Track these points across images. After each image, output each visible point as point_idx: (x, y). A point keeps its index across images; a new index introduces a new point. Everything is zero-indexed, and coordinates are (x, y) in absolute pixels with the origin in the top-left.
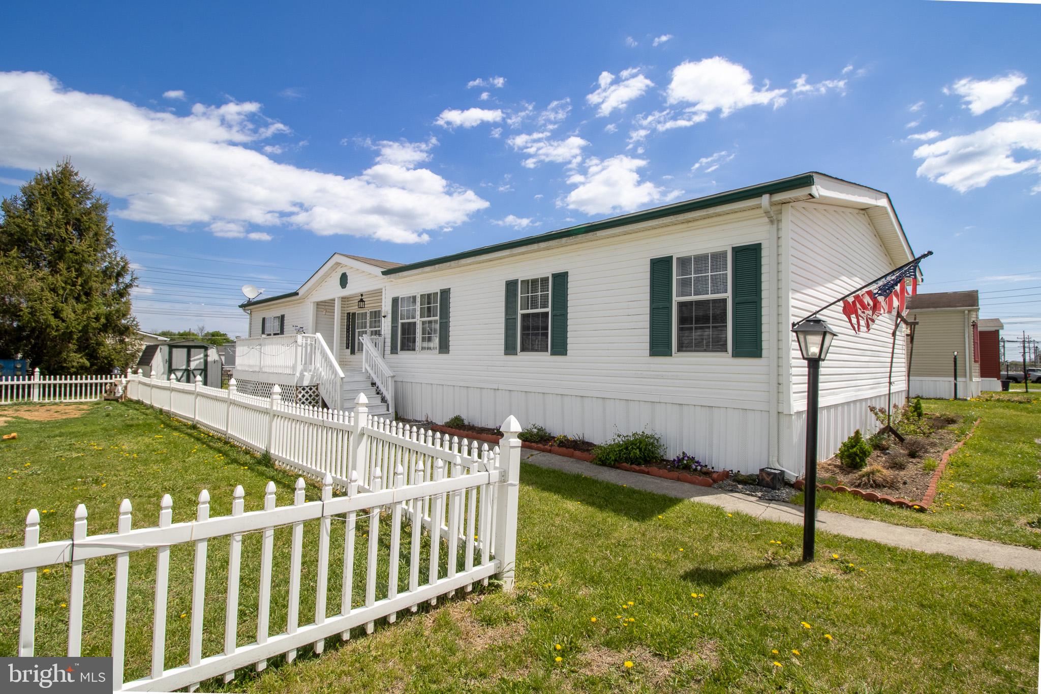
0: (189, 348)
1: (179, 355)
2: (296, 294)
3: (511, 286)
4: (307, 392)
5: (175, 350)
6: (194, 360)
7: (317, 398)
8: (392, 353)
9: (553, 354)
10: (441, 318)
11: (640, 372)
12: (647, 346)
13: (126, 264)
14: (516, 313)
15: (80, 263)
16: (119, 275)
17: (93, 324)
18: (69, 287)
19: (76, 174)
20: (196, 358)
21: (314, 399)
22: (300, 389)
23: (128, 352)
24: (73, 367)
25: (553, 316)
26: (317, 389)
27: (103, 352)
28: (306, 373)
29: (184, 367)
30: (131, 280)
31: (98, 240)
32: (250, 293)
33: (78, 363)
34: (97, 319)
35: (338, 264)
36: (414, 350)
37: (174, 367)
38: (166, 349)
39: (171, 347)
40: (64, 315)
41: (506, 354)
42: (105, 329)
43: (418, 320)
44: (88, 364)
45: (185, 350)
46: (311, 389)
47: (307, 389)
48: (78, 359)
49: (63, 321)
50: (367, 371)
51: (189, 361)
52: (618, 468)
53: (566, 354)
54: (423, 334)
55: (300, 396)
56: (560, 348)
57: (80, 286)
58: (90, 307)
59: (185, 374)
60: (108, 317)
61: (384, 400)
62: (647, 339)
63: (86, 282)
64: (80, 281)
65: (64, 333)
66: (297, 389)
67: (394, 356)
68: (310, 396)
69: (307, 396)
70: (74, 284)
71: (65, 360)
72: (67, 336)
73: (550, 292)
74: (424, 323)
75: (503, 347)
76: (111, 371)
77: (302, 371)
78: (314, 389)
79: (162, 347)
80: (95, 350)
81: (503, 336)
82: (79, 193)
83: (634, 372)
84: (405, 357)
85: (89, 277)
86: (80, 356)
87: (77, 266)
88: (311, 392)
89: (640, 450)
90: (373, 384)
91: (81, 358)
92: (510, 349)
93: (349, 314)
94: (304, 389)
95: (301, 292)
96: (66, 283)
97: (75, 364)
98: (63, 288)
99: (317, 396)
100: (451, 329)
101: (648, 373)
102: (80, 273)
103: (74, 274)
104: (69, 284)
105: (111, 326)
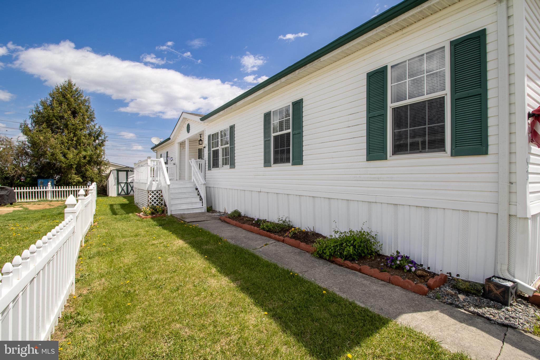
0: (127, 171)
1: (122, 175)
2: (169, 139)
3: (267, 116)
4: (155, 194)
5: (120, 172)
6: (130, 178)
7: (161, 198)
8: (209, 170)
9: (293, 165)
10: (230, 145)
11: (358, 176)
12: (365, 152)
13: (101, 129)
14: (270, 136)
15: (76, 129)
16: (99, 135)
17: (83, 160)
18: (70, 142)
19: (75, 85)
20: (131, 176)
21: (160, 198)
22: (150, 192)
23: (103, 174)
24: (74, 182)
25: (293, 135)
26: (161, 192)
27: (88, 174)
28: (154, 183)
29: (125, 182)
30: (104, 138)
31: (84, 118)
32: (156, 141)
33: (77, 180)
34: (85, 157)
35: (184, 118)
36: (218, 167)
37: (120, 182)
38: (116, 172)
39: (118, 171)
40: (67, 156)
41: (265, 166)
42: (89, 162)
43: (220, 148)
44: (82, 181)
45: (125, 172)
46: (157, 192)
47: (155, 192)
48: (77, 178)
49: (68, 159)
50: (194, 182)
51: (127, 178)
52: (333, 262)
53: (302, 164)
54: (223, 156)
55: (150, 196)
56: (298, 160)
57: (75, 141)
58: (80, 152)
59: (126, 185)
60: (91, 156)
61: (201, 199)
62: (364, 146)
63: (78, 139)
64: (75, 139)
65: (69, 165)
66: (148, 192)
67: (210, 171)
68: (157, 196)
69: (155, 196)
70: (72, 140)
71: (70, 178)
72: (71, 166)
73: (291, 117)
74: (223, 149)
75: (263, 161)
76: (87, 184)
77: (151, 181)
78: (159, 192)
79: (113, 171)
80: (85, 174)
81: (263, 154)
82: (77, 95)
83: (353, 176)
84: (215, 171)
85: (80, 137)
86: (77, 176)
87: (74, 131)
88: (157, 194)
89: (354, 247)
90: (197, 189)
91: (78, 177)
92: (267, 163)
93: (199, 149)
94: (153, 192)
95: (171, 138)
96: (68, 140)
97: (75, 180)
98: (67, 142)
99: (162, 196)
100: (236, 152)
101: (365, 176)
102: (75, 135)
103: (72, 135)
104: (70, 140)
105: (92, 161)
